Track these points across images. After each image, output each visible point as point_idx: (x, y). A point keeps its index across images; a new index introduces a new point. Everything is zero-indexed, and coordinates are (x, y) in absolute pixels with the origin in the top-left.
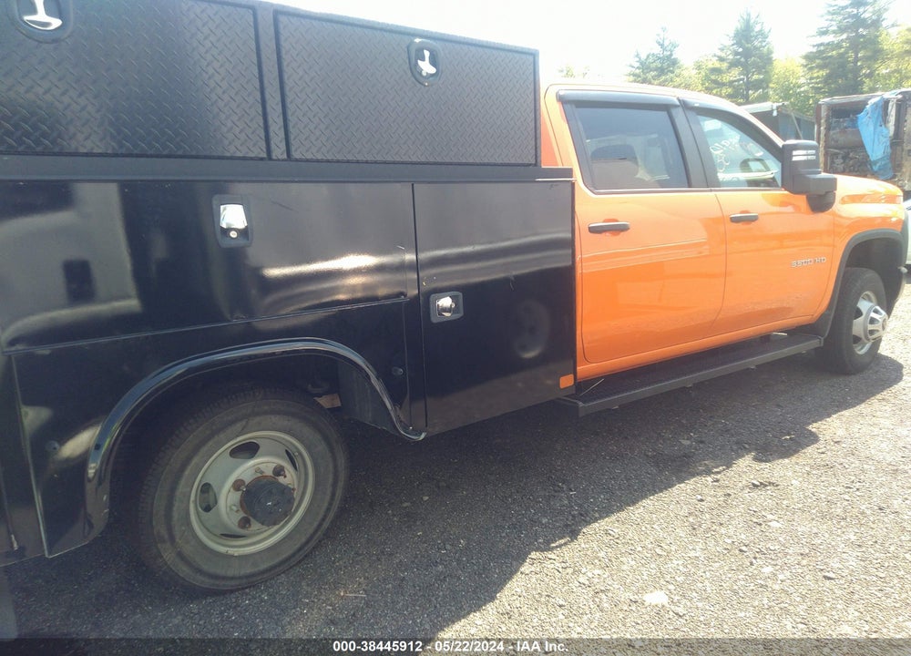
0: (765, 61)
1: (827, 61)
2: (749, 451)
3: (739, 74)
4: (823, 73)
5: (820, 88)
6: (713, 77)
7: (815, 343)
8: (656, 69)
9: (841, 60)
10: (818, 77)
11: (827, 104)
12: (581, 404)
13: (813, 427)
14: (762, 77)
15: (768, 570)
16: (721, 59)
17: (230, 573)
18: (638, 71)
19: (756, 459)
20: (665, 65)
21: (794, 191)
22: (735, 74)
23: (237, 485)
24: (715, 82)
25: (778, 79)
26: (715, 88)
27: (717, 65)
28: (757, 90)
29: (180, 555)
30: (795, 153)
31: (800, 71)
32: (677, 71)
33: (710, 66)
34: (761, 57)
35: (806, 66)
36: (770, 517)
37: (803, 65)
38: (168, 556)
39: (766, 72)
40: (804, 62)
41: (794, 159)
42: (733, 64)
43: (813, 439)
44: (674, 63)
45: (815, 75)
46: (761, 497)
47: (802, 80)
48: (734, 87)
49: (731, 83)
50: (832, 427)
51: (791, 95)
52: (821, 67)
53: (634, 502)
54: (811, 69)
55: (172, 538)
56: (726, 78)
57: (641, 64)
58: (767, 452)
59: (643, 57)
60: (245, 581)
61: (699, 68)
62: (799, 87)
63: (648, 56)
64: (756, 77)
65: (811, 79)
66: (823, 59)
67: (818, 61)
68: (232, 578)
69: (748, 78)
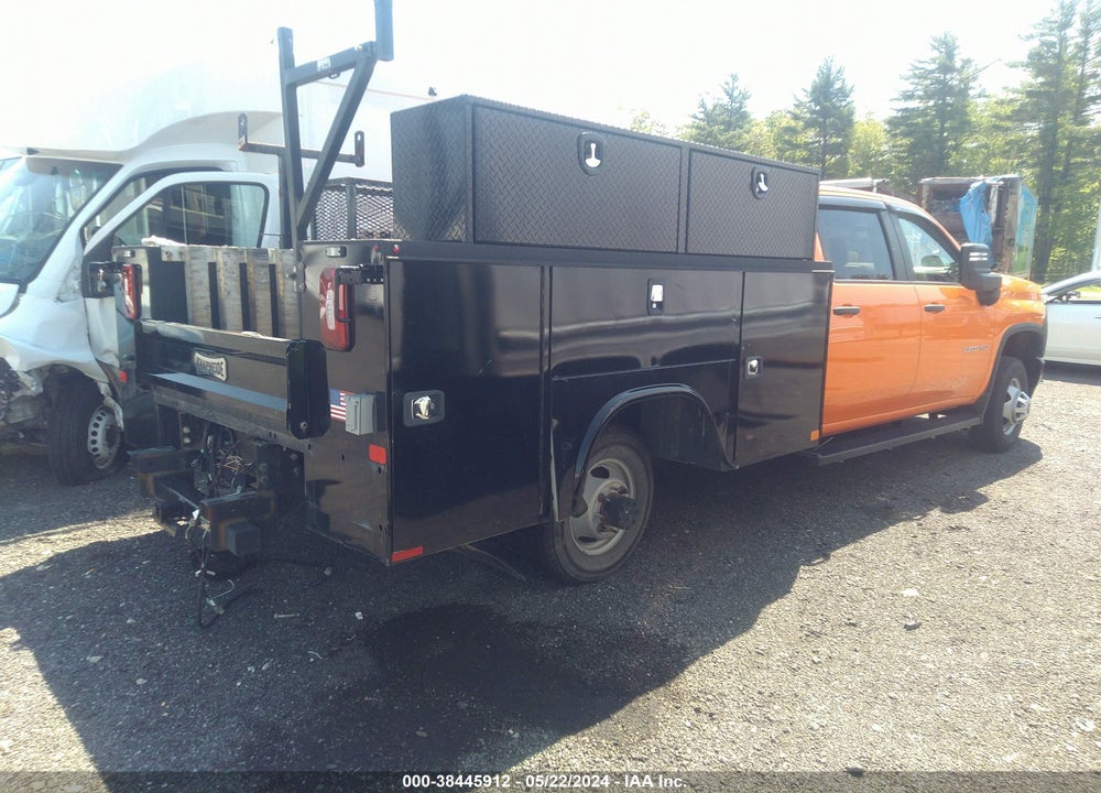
0: (844, 123)
1: (912, 128)
2: (936, 507)
3: (816, 136)
4: (906, 141)
5: (904, 158)
6: (787, 137)
7: (976, 421)
8: (723, 123)
9: (926, 129)
10: (901, 146)
11: (928, 183)
12: (820, 456)
13: (982, 491)
14: (840, 140)
15: (984, 578)
16: (796, 117)
17: (588, 568)
18: (702, 123)
19: (942, 511)
20: (733, 119)
21: (969, 287)
22: (810, 135)
23: (601, 498)
24: (789, 142)
25: (859, 144)
26: (788, 150)
27: (793, 124)
28: (834, 155)
29: (565, 547)
30: (972, 254)
31: (883, 137)
32: (747, 126)
33: (784, 124)
34: (841, 118)
35: (889, 132)
36: (972, 548)
37: (885, 130)
38: (559, 547)
39: (846, 136)
40: (887, 127)
41: (971, 259)
42: (809, 124)
43: (984, 499)
44: (744, 117)
45: (899, 142)
46: (958, 537)
47: (884, 148)
48: (810, 150)
49: (807, 144)
50: (997, 490)
51: (872, 163)
52: (905, 135)
53: (862, 537)
54: (895, 136)
55: (562, 535)
56: (802, 139)
57: (706, 115)
58: (950, 507)
59: (710, 107)
60: (594, 576)
61: (772, 124)
62: (882, 155)
63: (715, 107)
64: (834, 140)
65: (894, 146)
66: (907, 126)
67: (902, 128)
68: (588, 572)
69: (825, 141)
